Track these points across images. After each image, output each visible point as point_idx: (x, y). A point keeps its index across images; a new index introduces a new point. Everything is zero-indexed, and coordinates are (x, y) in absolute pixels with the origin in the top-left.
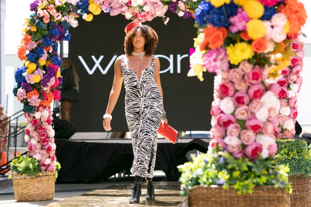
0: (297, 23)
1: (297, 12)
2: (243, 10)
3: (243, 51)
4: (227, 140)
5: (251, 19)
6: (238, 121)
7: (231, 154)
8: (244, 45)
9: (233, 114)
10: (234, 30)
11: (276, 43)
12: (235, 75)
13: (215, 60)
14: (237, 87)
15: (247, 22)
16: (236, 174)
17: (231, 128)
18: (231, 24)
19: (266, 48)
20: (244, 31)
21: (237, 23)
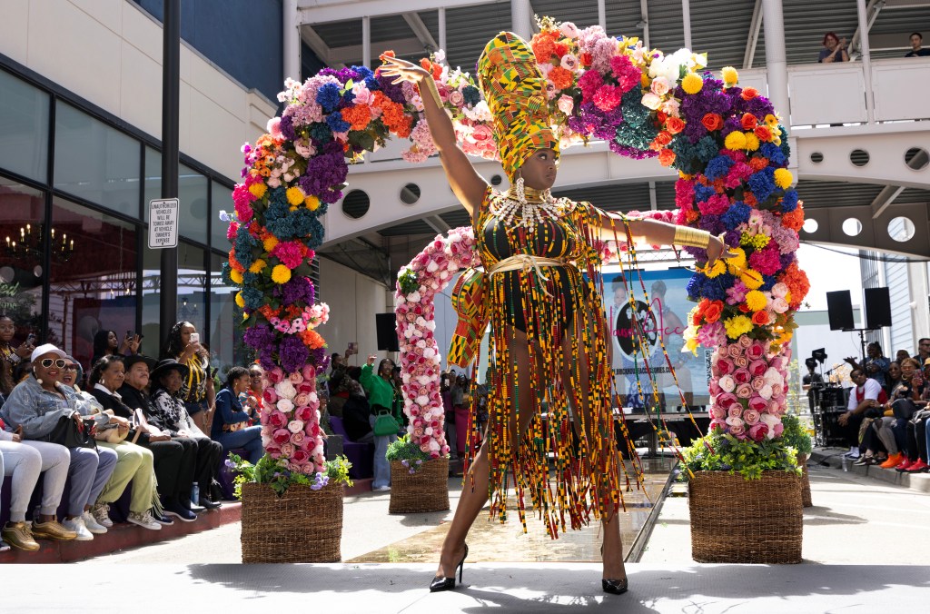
0: (799, 292)
1: (798, 280)
2: (740, 281)
3: (742, 324)
4: (728, 421)
5: (751, 290)
6: (740, 400)
7: (734, 435)
8: (743, 318)
9: (734, 392)
10: (732, 302)
11: (778, 315)
12: (735, 350)
13: (712, 335)
14: (737, 363)
15: (746, 293)
16: (743, 457)
17: (732, 407)
18: (729, 296)
19: (768, 321)
20: (743, 304)
21: (735, 295)
